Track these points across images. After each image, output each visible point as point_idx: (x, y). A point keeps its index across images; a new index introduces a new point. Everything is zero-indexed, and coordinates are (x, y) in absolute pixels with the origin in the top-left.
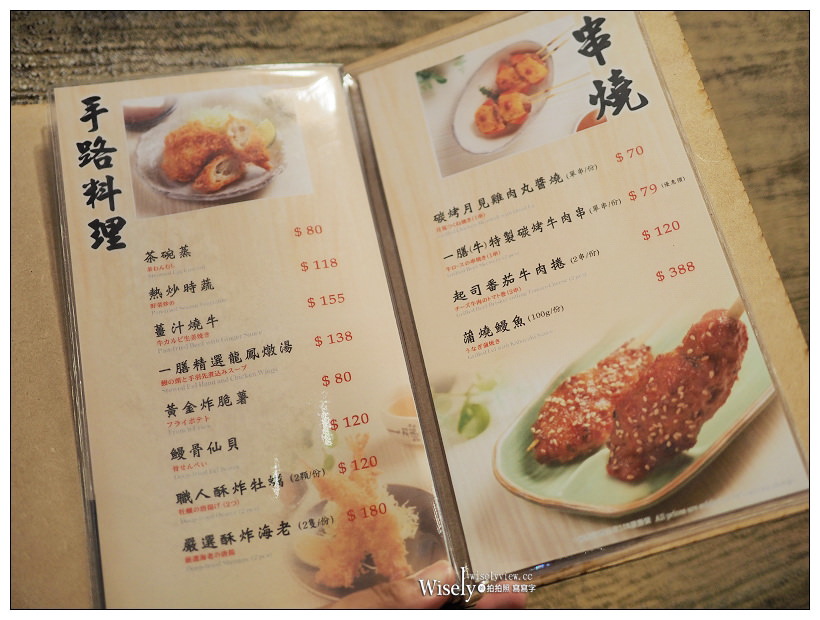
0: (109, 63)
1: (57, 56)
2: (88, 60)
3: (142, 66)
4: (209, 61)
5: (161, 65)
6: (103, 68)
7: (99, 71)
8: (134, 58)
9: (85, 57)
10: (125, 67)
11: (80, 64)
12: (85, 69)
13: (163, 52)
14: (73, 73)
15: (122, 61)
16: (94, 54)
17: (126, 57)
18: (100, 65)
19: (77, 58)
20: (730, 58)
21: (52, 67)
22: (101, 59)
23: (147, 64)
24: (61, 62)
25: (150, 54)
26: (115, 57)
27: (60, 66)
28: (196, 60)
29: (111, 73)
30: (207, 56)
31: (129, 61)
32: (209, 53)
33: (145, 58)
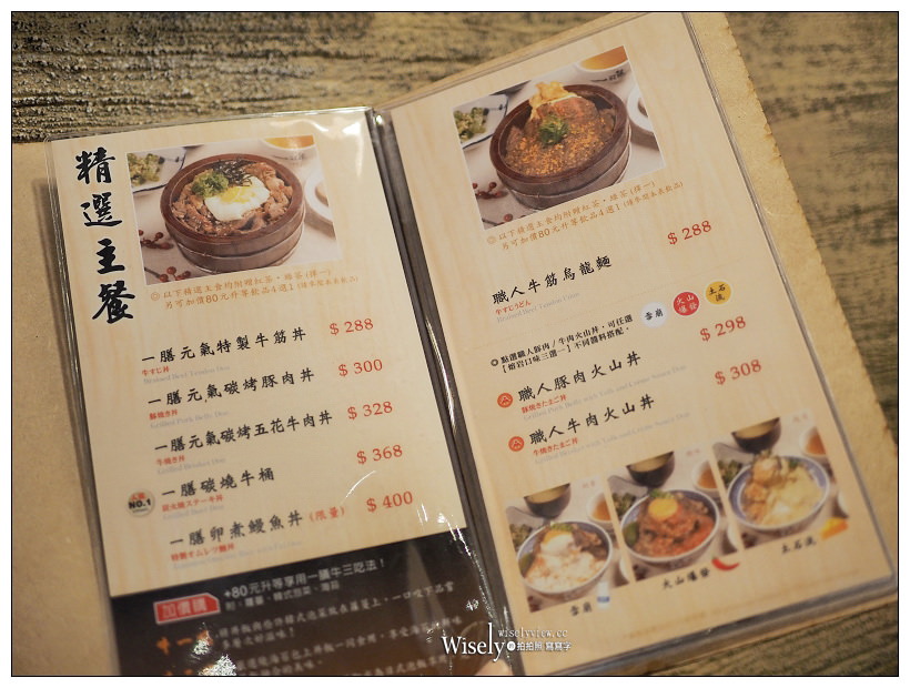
0: (166, 68)
1: (109, 58)
2: (143, 65)
3: (202, 72)
4: (274, 69)
5: (222, 73)
6: (159, 74)
7: (154, 77)
8: (193, 64)
9: (140, 60)
10: (184, 73)
11: (135, 69)
12: (140, 74)
13: (225, 57)
14: (127, 77)
15: (180, 67)
16: (149, 58)
17: (184, 62)
18: (156, 69)
19: (132, 61)
20: (841, 86)
21: (104, 70)
22: (157, 63)
23: (207, 70)
24: (114, 65)
25: (212, 60)
26: (173, 62)
27: (113, 70)
28: (260, 68)
29: (167, 79)
30: (272, 64)
31: (188, 66)
32: (276, 60)
33: (205, 64)
